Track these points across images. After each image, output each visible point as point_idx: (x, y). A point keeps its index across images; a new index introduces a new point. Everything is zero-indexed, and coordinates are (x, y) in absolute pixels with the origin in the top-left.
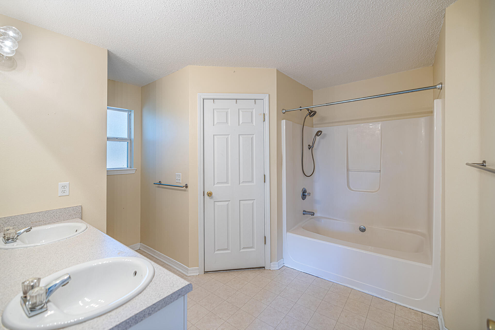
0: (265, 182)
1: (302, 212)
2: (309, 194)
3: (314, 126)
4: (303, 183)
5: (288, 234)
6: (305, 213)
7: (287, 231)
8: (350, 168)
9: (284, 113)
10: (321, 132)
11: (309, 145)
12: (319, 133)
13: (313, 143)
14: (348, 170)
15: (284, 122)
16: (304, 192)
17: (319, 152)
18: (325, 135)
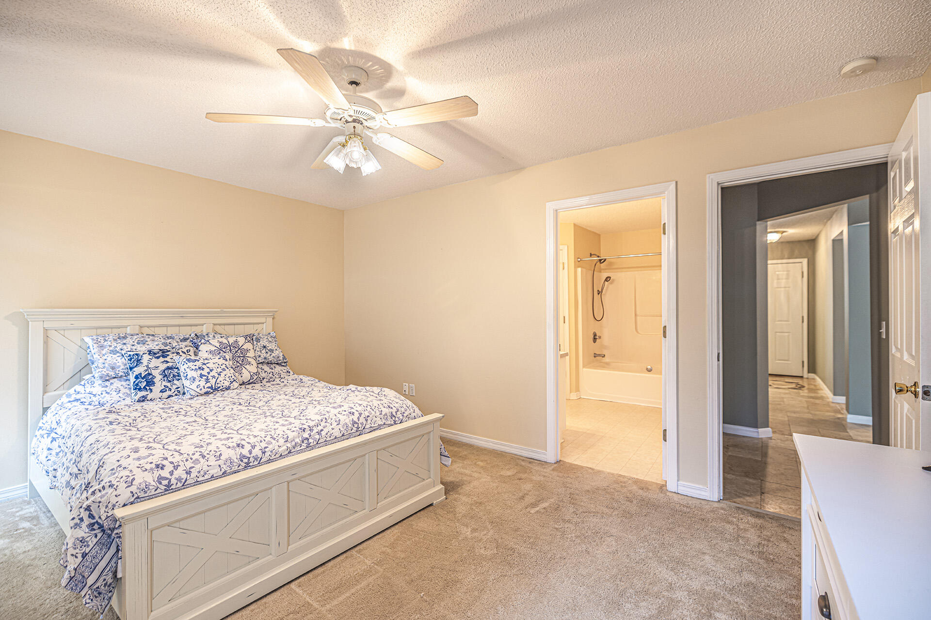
0: (564, 323)
1: (593, 355)
2: (600, 337)
3: (602, 271)
4: (594, 327)
5: (584, 369)
6: (595, 355)
7: (584, 367)
8: (638, 313)
9: (579, 261)
10: (610, 277)
11: (598, 291)
12: (608, 279)
13: (602, 289)
14: (636, 315)
15: (579, 270)
16: (594, 336)
17: (607, 297)
18: (613, 280)
